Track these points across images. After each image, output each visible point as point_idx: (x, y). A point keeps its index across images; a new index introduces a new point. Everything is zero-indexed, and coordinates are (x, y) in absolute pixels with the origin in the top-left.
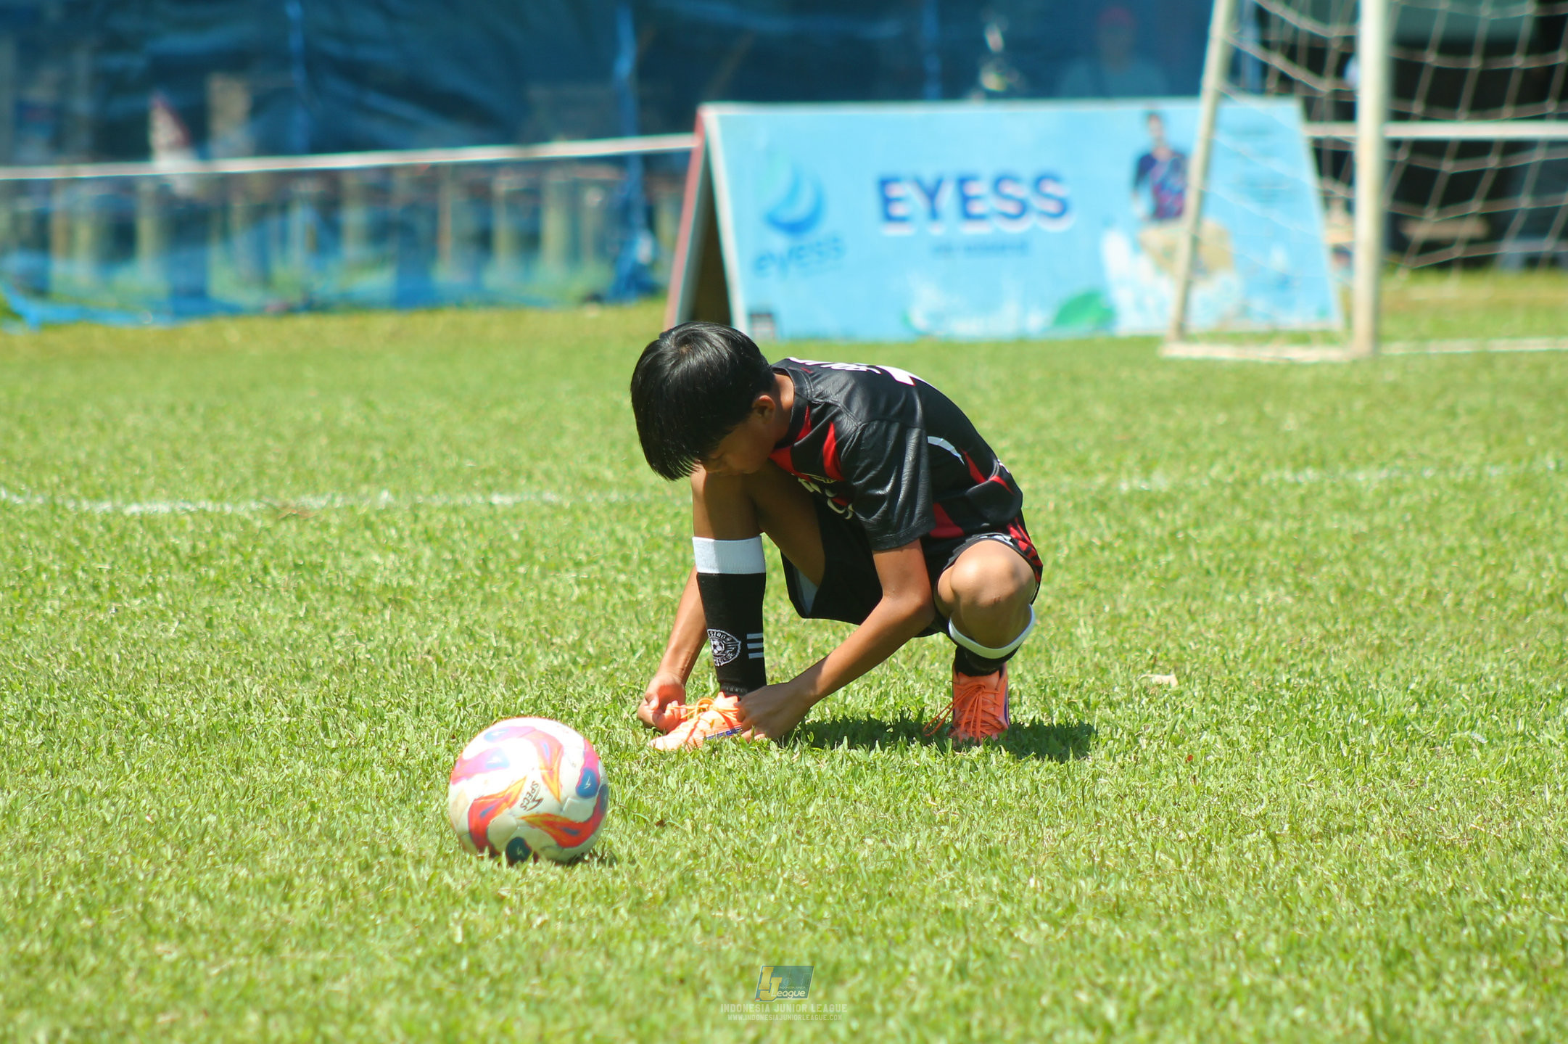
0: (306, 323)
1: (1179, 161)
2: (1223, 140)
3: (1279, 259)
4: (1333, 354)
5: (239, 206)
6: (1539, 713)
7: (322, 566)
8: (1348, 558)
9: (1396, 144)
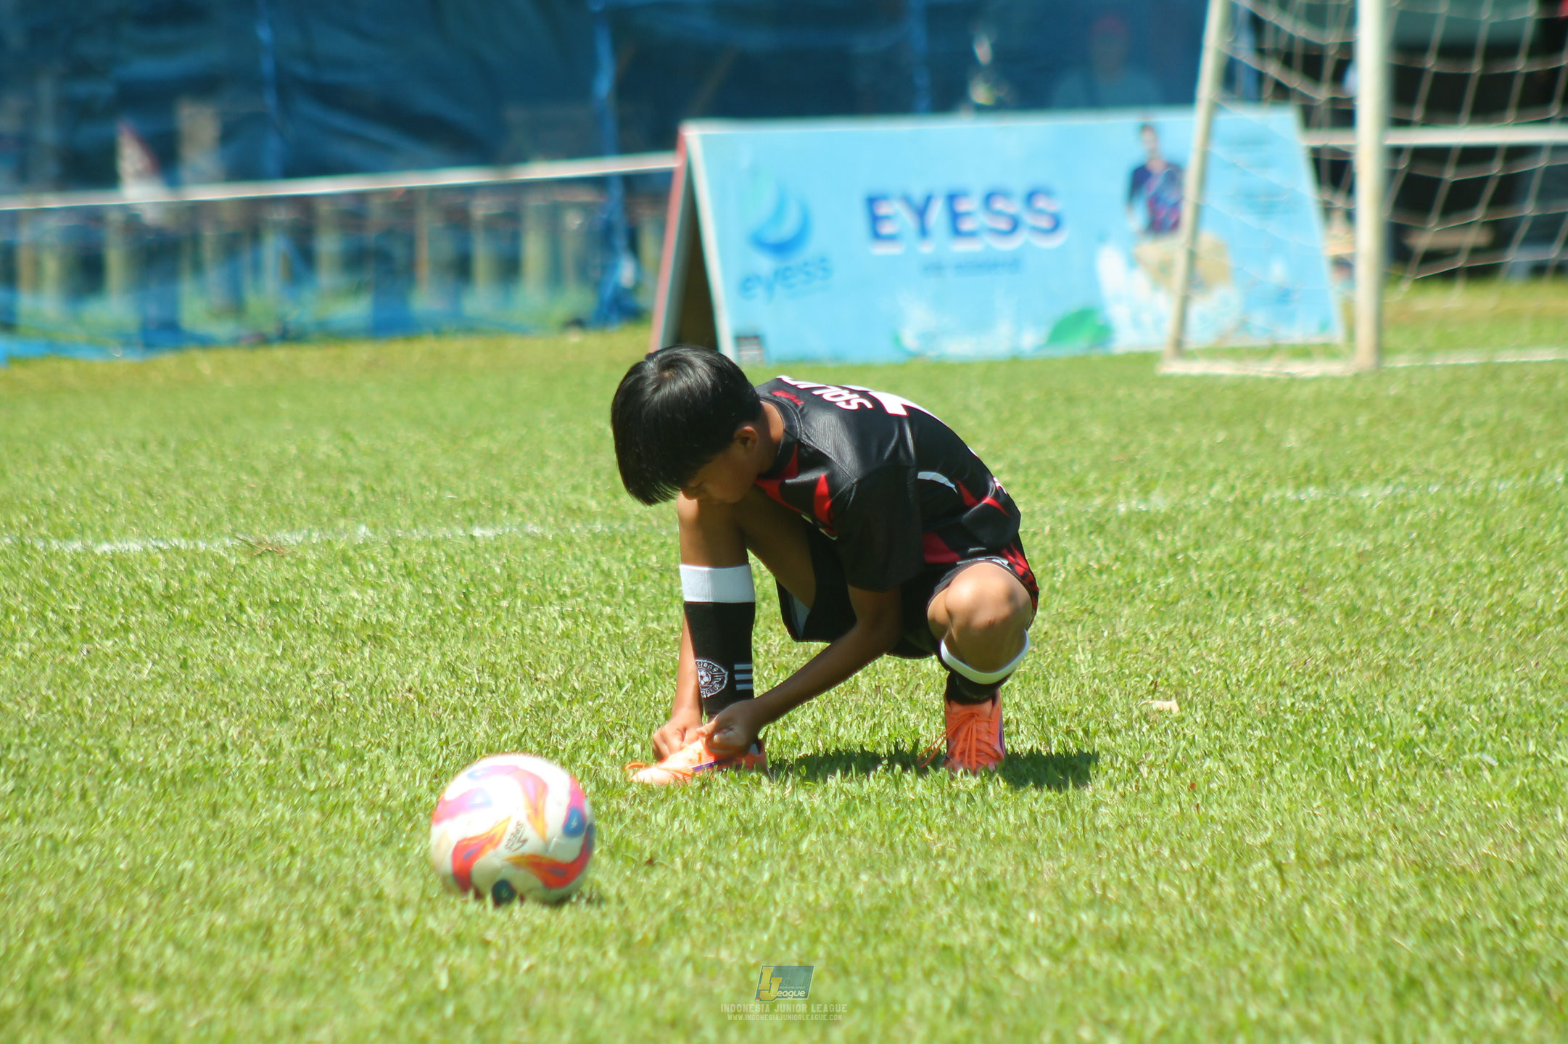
0: (281, 353)
1: (1174, 173)
2: (1218, 151)
3: (1278, 272)
4: (1335, 368)
5: (209, 234)
6: (1551, 734)
7: (299, 603)
8: (1352, 577)
9: (1397, 152)
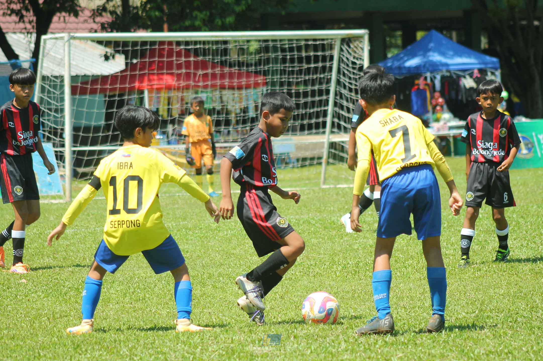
4: (61, 201)
8: (65, 251)
9: (74, 152)
